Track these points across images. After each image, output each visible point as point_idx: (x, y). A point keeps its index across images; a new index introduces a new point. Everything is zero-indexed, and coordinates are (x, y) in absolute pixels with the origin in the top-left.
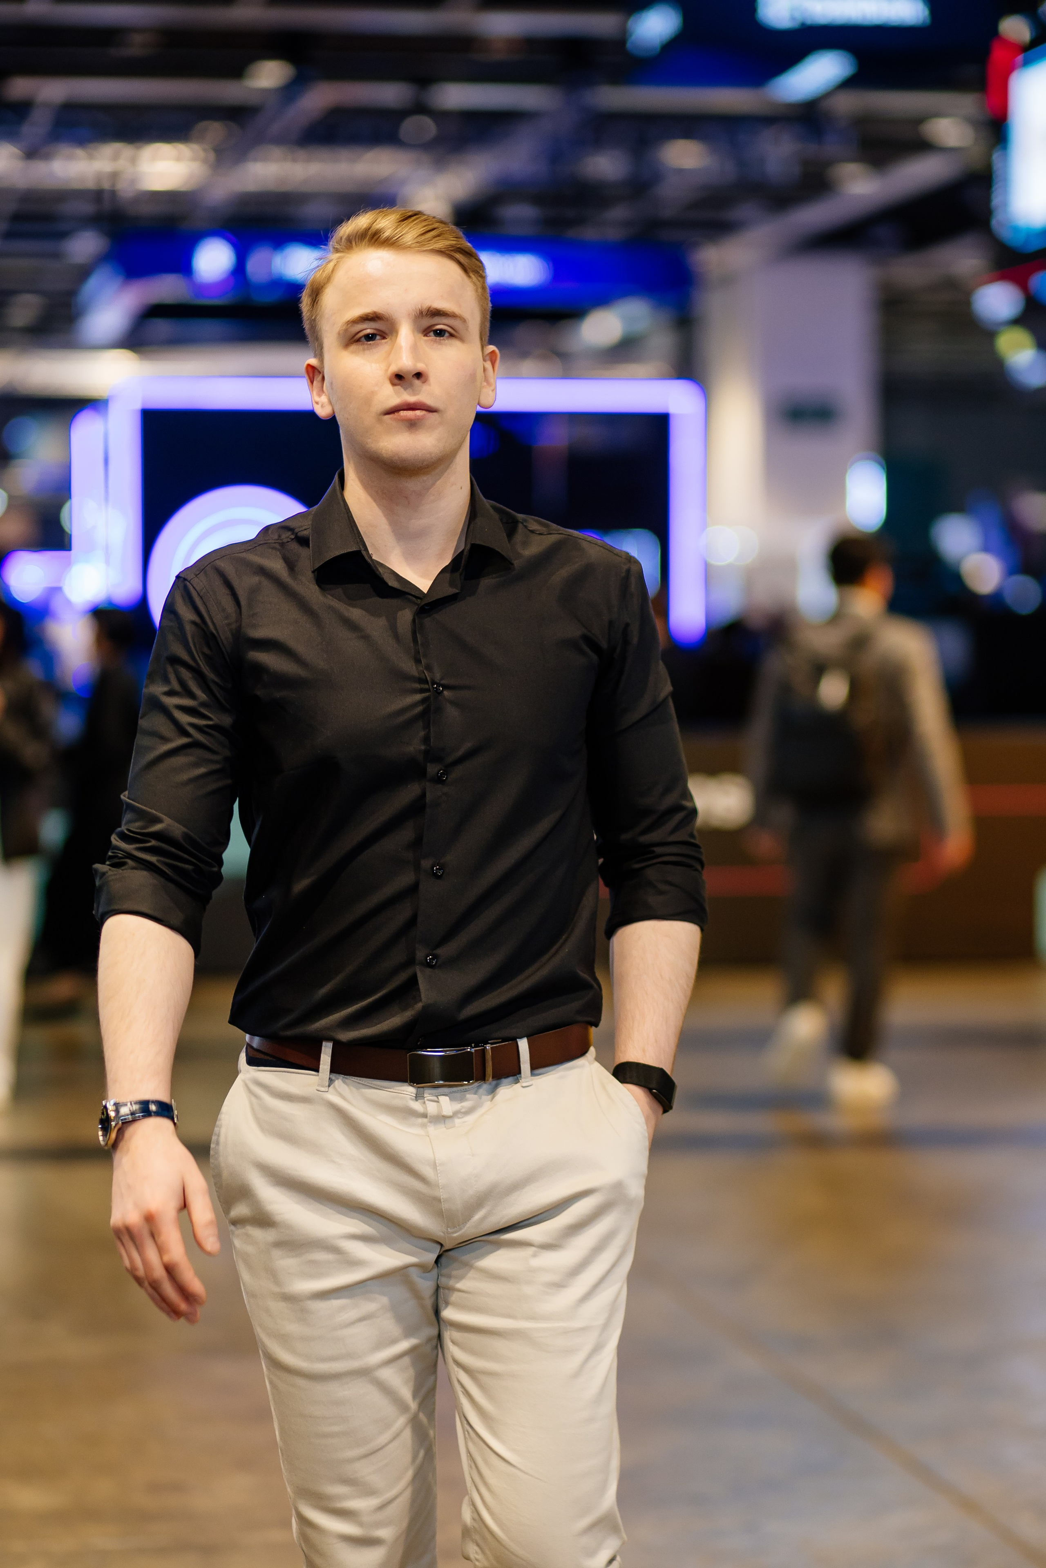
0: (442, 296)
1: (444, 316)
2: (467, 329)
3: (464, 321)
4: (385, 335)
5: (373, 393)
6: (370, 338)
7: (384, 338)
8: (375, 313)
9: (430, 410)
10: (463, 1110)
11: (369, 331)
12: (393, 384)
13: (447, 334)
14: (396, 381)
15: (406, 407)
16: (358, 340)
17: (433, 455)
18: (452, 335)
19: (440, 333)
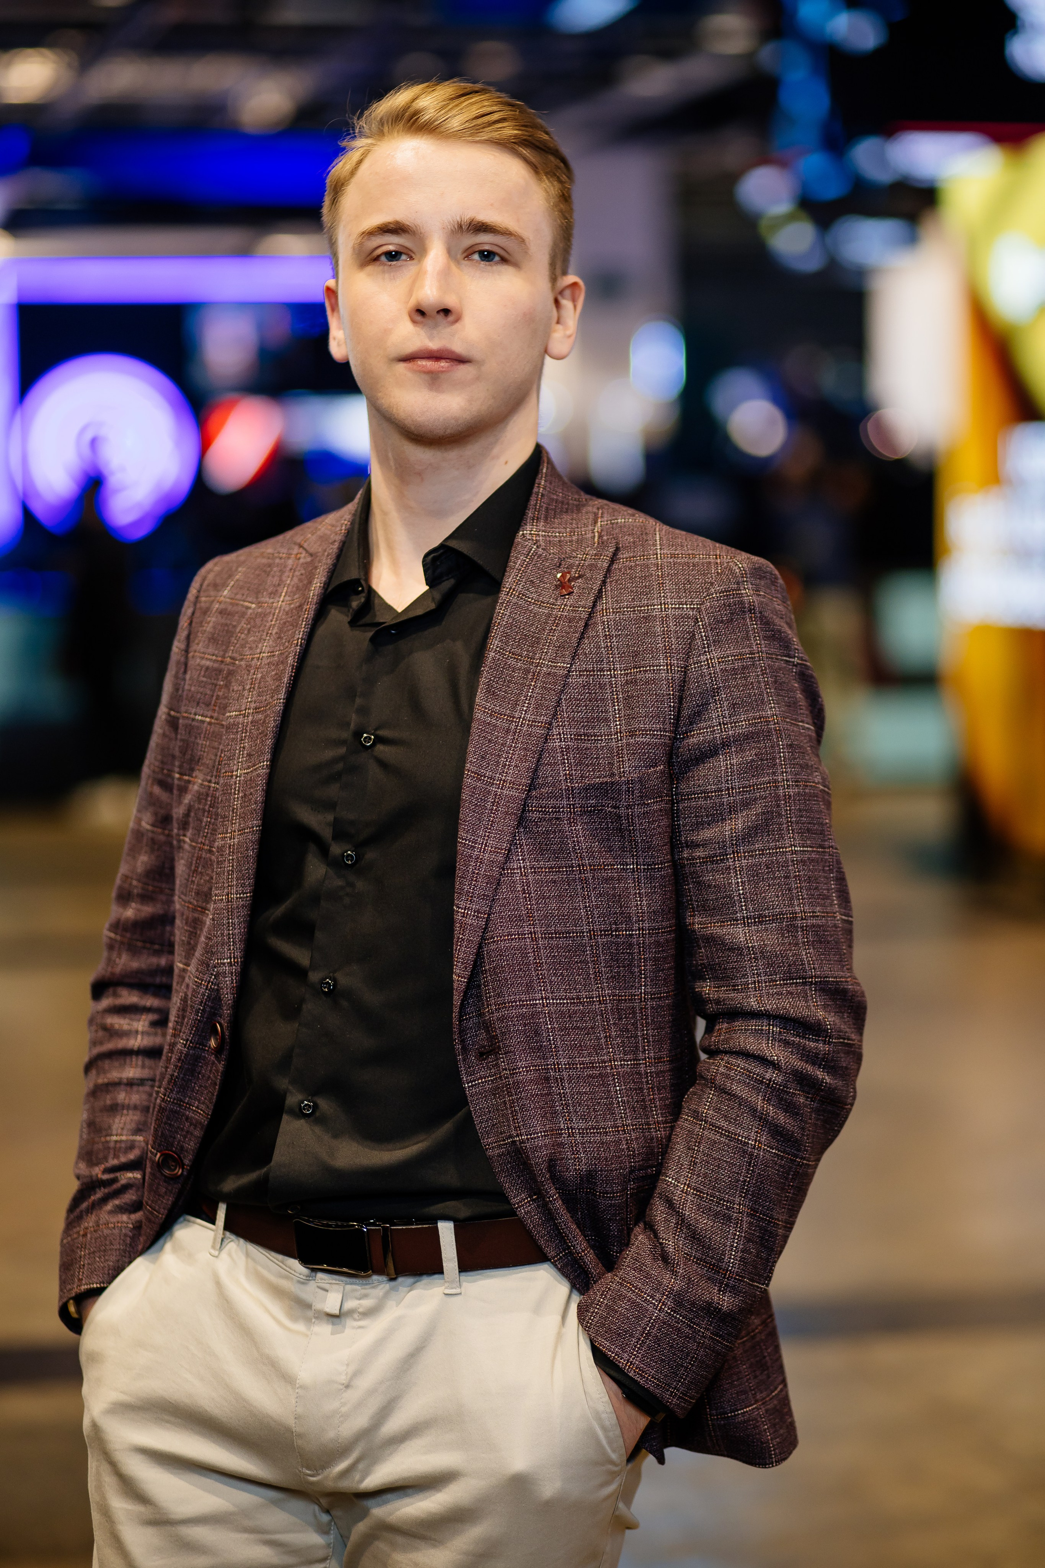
0: (492, 205)
1: (492, 232)
2: (526, 252)
3: (521, 240)
4: (413, 255)
5: (387, 332)
6: (394, 256)
7: (411, 258)
8: (397, 223)
9: (461, 360)
10: (361, 1310)
11: (391, 248)
12: (414, 322)
13: (497, 258)
14: (419, 318)
15: (426, 356)
16: (377, 259)
17: (459, 422)
18: (504, 260)
19: (487, 256)
